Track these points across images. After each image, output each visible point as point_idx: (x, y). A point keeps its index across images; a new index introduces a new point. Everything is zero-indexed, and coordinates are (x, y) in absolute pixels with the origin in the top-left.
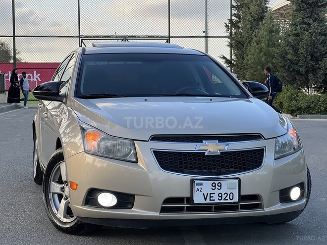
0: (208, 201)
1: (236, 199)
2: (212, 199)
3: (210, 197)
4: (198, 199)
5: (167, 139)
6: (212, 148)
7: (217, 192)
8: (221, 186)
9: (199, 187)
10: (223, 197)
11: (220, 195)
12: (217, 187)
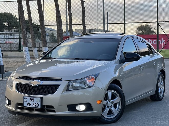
0: (29, 106)
1: (40, 107)
2: (30, 105)
3: (30, 104)
4: (25, 105)
5: (23, 78)
6: (35, 83)
7: (32, 102)
8: (33, 100)
9: (25, 99)
10: (35, 105)
11: (33, 104)
12: (32, 100)
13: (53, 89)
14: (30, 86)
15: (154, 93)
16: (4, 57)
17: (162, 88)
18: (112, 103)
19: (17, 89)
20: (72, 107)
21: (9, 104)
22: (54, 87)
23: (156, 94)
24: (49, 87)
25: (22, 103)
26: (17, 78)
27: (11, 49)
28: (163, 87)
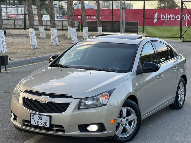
0: (36, 124)
1: (48, 126)
2: (38, 123)
3: (37, 123)
4: (33, 123)
5: (31, 93)
6: (43, 99)
7: (40, 120)
8: (42, 118)
9: (33, 117)
10: (43, 123)
12: (40, 118)
13: (63, 107)
14: (38, 102)
15: (173, 102)
16: (7, 36)
17: (182, 95)
18: (127, 121)
19: (24, 104)
20: (83, 128)
21: (15, 119)
22: (64, 105)
23: (176, 102)
24: (58, 105)
25: (30, 120)
26: (24, 92)
27: (15, 27)
28: (184, 94)
